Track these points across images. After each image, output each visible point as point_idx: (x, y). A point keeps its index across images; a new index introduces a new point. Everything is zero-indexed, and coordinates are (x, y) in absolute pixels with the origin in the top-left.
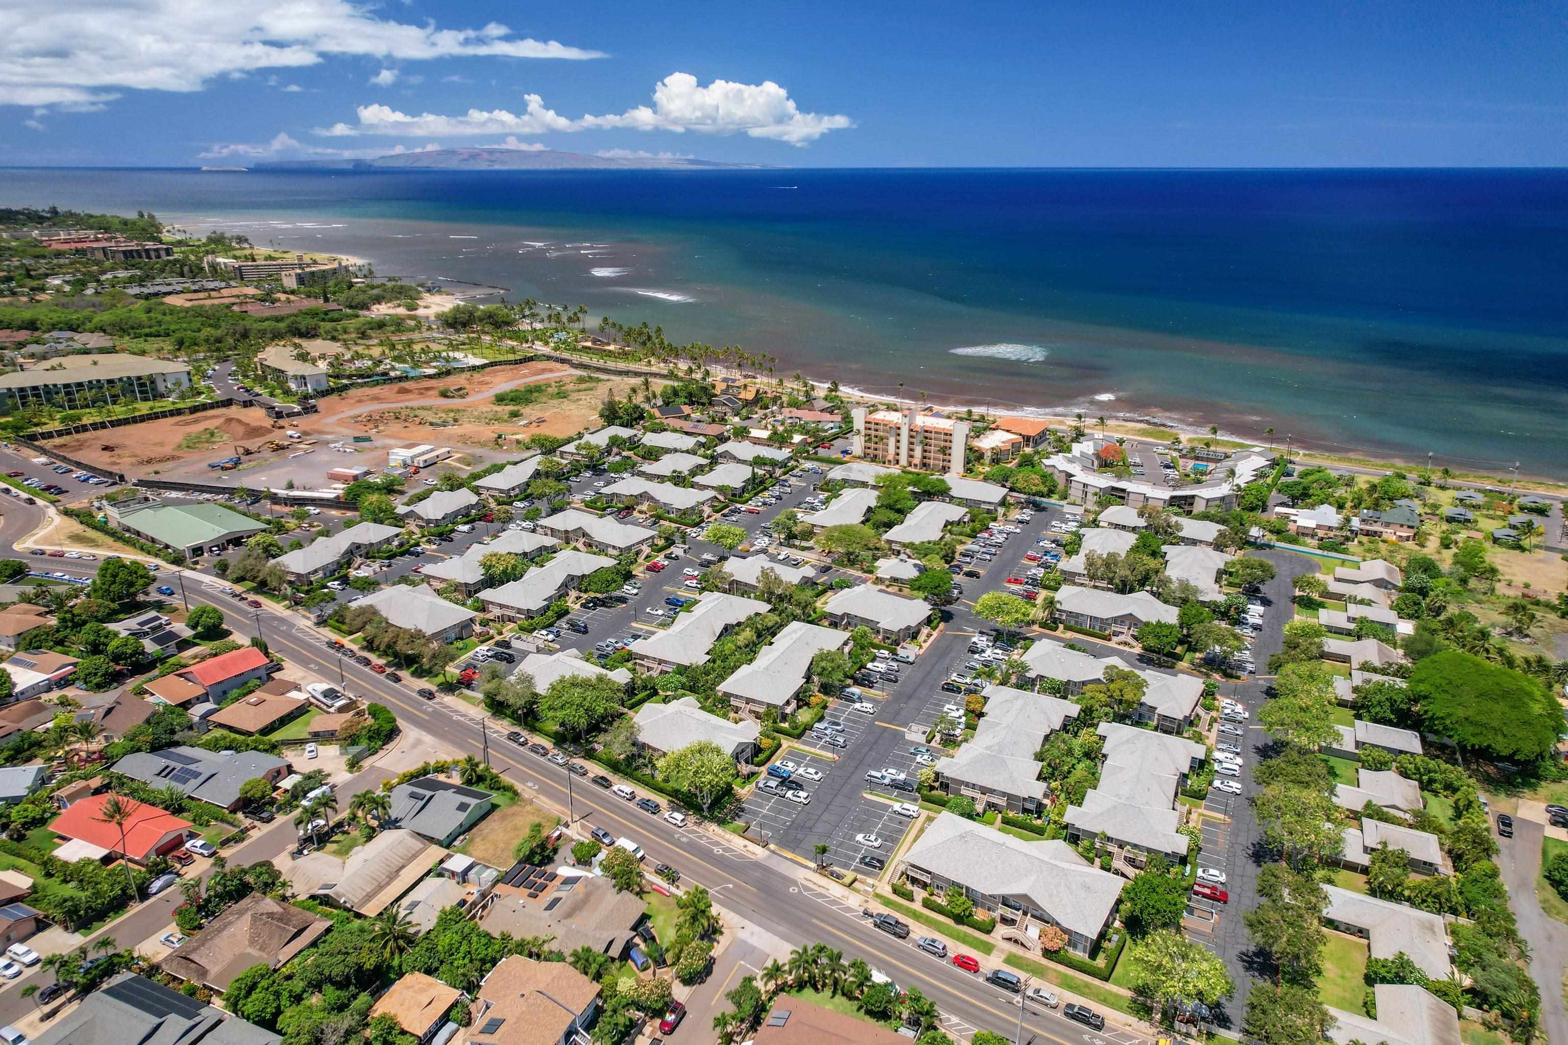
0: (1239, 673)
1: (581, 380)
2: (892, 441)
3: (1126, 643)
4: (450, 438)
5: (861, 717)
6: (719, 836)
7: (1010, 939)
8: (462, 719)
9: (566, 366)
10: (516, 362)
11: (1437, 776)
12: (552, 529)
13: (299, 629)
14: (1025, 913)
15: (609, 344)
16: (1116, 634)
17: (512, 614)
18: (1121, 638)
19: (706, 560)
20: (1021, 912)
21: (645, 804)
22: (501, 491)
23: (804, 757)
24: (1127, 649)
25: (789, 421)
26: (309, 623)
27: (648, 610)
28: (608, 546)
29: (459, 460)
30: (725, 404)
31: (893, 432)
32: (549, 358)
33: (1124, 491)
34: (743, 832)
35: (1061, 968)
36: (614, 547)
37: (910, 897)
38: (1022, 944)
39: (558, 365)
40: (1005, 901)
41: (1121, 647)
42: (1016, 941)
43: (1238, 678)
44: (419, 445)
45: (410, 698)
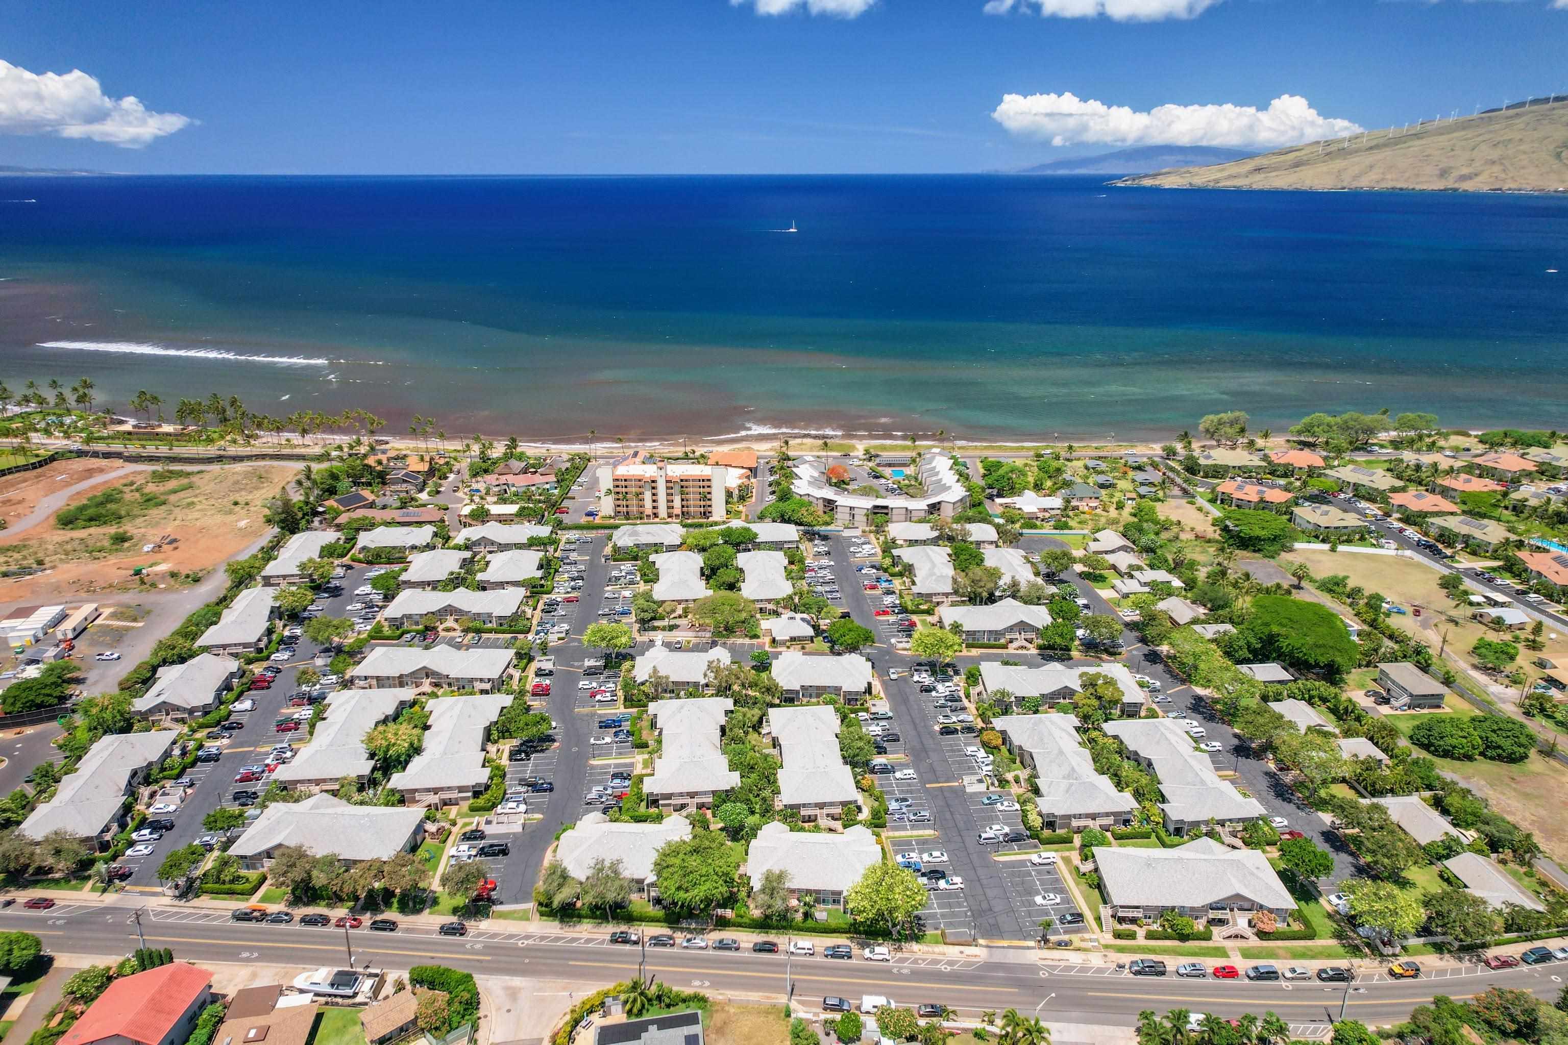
0: (1120, 650)
1: (159, 477)
2: (648, 496)
3: (1022, 647)
4: (57, 589)
5: (909, 785)
6: (928, 952)
7: (1230, 937)
8: (530, 942)
9: (119, 462)
10: (34, 466)
11: (1313, 693)
12: (378, 678)
13: (158, 914)
14: (1232, 910)
15: (160, 426)
16: (1011, 641)
17: (454, 795)
18: (1015, 644)
19: (590, 668)
20: (1228, 911)
21: (835, 953)
22: (245, 645)
23: (909, 843)
24: (1024, 652)
25: (497, 489)
26: (167, 900)
27: (592, 741)
28: (471, 680)
29: (113, 616)
30: (405, 481)
31: (648, 486)
32: (80, 454)
33: (886, 507)
34: (944, 940)
35: (1280, 943)
36: (481, 680)
37: (1132, 936)
38: (1242, 937)
39: (103, 463)
40: (1212, 907)
41: (1020, 652)
42: (1236, 936)
43: (1120, 654)
44: (34, 609)
45: (435, 943)
